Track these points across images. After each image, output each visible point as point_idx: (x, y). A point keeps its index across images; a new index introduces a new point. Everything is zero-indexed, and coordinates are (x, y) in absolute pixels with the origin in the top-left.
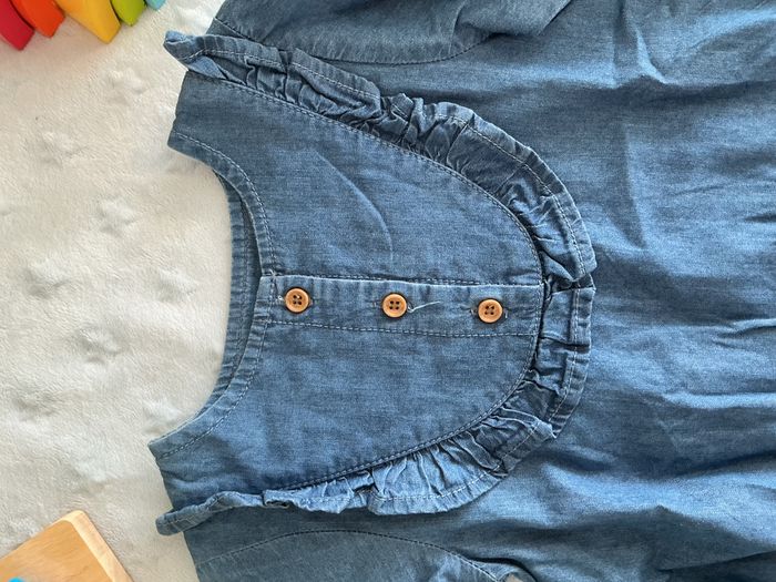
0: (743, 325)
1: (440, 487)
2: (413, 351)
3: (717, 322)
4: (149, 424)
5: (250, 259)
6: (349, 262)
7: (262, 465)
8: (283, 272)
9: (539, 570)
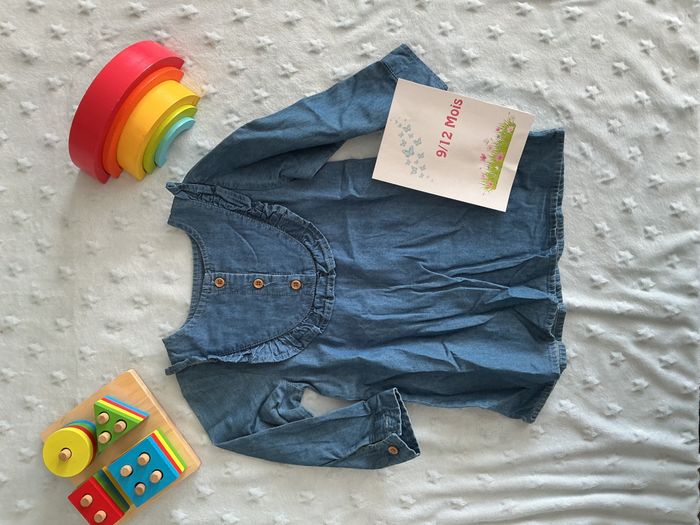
0: (394, 288)
1: (277, 353)
2: (266, 301)
3: (384, 287)
4: (161, 333)
5: (200, 266)
6: (240, 267)
7: (207, 347)
8: (214, 271)
9: (317, 384)
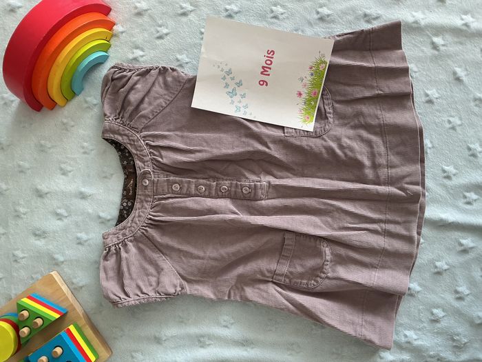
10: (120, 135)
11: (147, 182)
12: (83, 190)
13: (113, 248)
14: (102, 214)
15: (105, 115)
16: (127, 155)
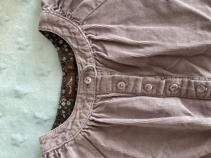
10: (60, 27)
11: (90, 79)
12: (18, 88)
13: (52, 154)
14: (38, 114)
15: (43, 4)
16: (66, 50)
